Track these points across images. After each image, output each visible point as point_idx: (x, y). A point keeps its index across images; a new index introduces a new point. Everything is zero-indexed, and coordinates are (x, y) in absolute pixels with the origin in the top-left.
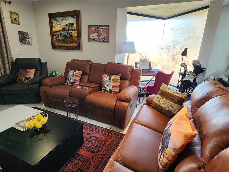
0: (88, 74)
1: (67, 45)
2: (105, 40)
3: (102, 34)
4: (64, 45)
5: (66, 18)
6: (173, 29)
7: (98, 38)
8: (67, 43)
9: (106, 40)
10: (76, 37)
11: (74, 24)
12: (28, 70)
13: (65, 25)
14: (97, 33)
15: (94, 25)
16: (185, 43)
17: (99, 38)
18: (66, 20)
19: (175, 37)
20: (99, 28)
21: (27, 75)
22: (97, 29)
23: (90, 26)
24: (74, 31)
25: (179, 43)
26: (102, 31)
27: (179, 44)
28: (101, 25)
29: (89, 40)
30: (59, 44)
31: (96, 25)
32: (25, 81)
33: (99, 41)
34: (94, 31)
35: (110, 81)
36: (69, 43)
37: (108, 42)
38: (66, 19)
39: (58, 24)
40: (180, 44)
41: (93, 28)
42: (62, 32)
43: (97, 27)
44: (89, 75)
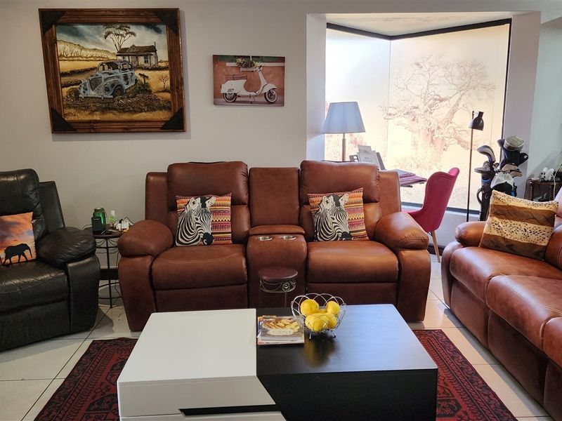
0: (247, 202)
1: (125, 117)
2: (274, 99)
3: (263, 81)
4: (110, 116)
5: (120, 28)
6: (418, 64)
7: (248, 94)
8: (123, 109)
9: (277, 98)
10: (165, 91)
11: (155, 51)
12: (8, 218)
13: (116, 52)
14: (245, 78)
15: (235, 56)
16: (460, 99)
17: (253, 94)
18: (122, 35)
19: (429, 84)
20: (252, 65)
21: (12, 236)
22: (246, 66)
23: (217, 59)
24: (157, 72)
25: (441, 100)
26: (260, 74)
27: (444, 103)
28: (258, 57)
29: (217, 99)
30: (84, 116)
31: (239, 57)
32: (8, 261)
33: (251, 103)
34: (234, 72)
35: (341, 210)
36: (135, 112)
37: (282, 104)
38: (122, 32)
39: (83, 48)
40: (447, 102)
41: (228, 64)
42: (100, 75)
43: (247, 62)
44: (250, 207)
